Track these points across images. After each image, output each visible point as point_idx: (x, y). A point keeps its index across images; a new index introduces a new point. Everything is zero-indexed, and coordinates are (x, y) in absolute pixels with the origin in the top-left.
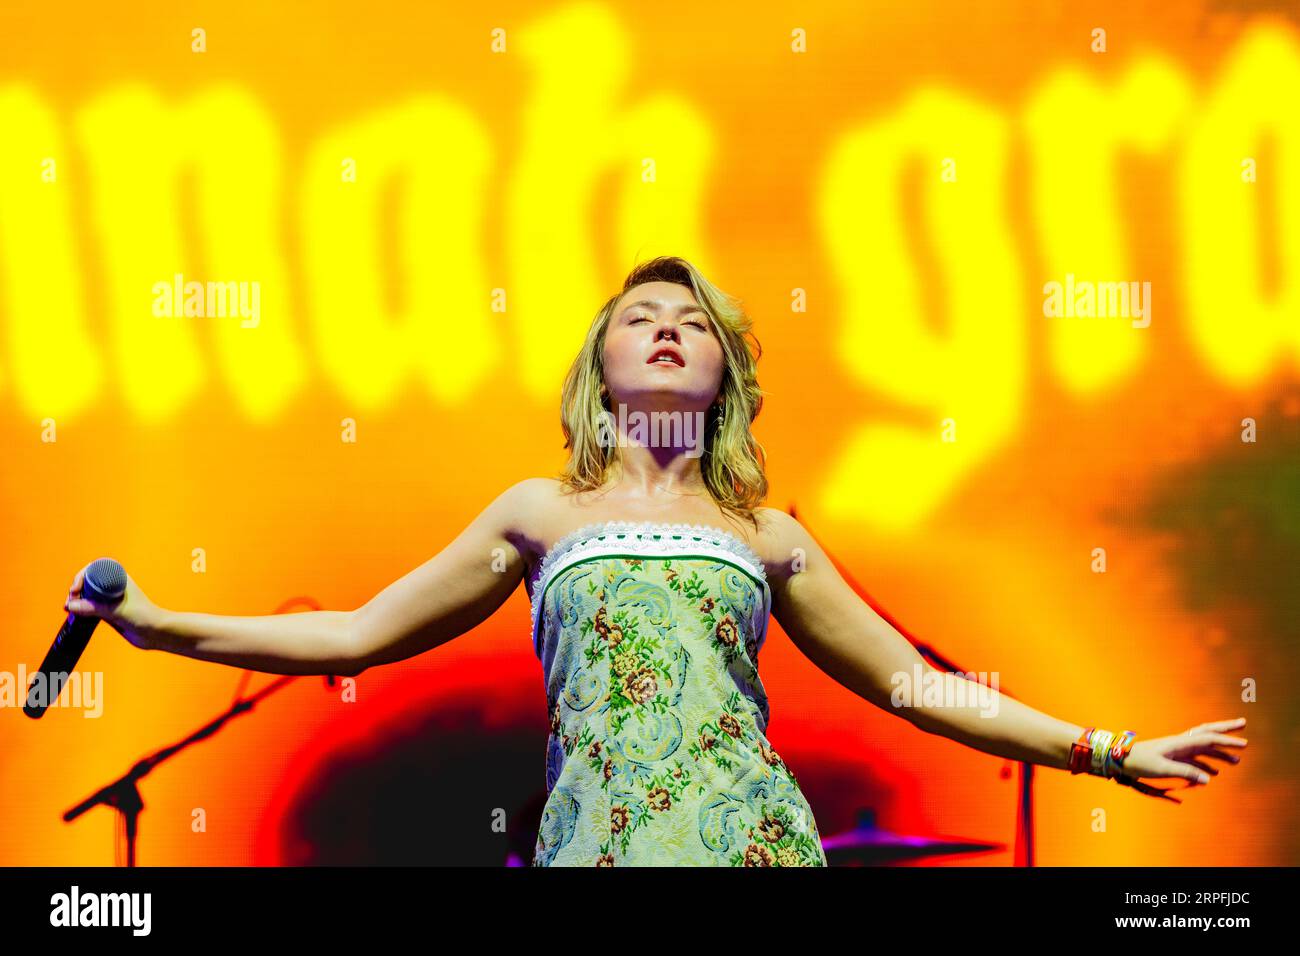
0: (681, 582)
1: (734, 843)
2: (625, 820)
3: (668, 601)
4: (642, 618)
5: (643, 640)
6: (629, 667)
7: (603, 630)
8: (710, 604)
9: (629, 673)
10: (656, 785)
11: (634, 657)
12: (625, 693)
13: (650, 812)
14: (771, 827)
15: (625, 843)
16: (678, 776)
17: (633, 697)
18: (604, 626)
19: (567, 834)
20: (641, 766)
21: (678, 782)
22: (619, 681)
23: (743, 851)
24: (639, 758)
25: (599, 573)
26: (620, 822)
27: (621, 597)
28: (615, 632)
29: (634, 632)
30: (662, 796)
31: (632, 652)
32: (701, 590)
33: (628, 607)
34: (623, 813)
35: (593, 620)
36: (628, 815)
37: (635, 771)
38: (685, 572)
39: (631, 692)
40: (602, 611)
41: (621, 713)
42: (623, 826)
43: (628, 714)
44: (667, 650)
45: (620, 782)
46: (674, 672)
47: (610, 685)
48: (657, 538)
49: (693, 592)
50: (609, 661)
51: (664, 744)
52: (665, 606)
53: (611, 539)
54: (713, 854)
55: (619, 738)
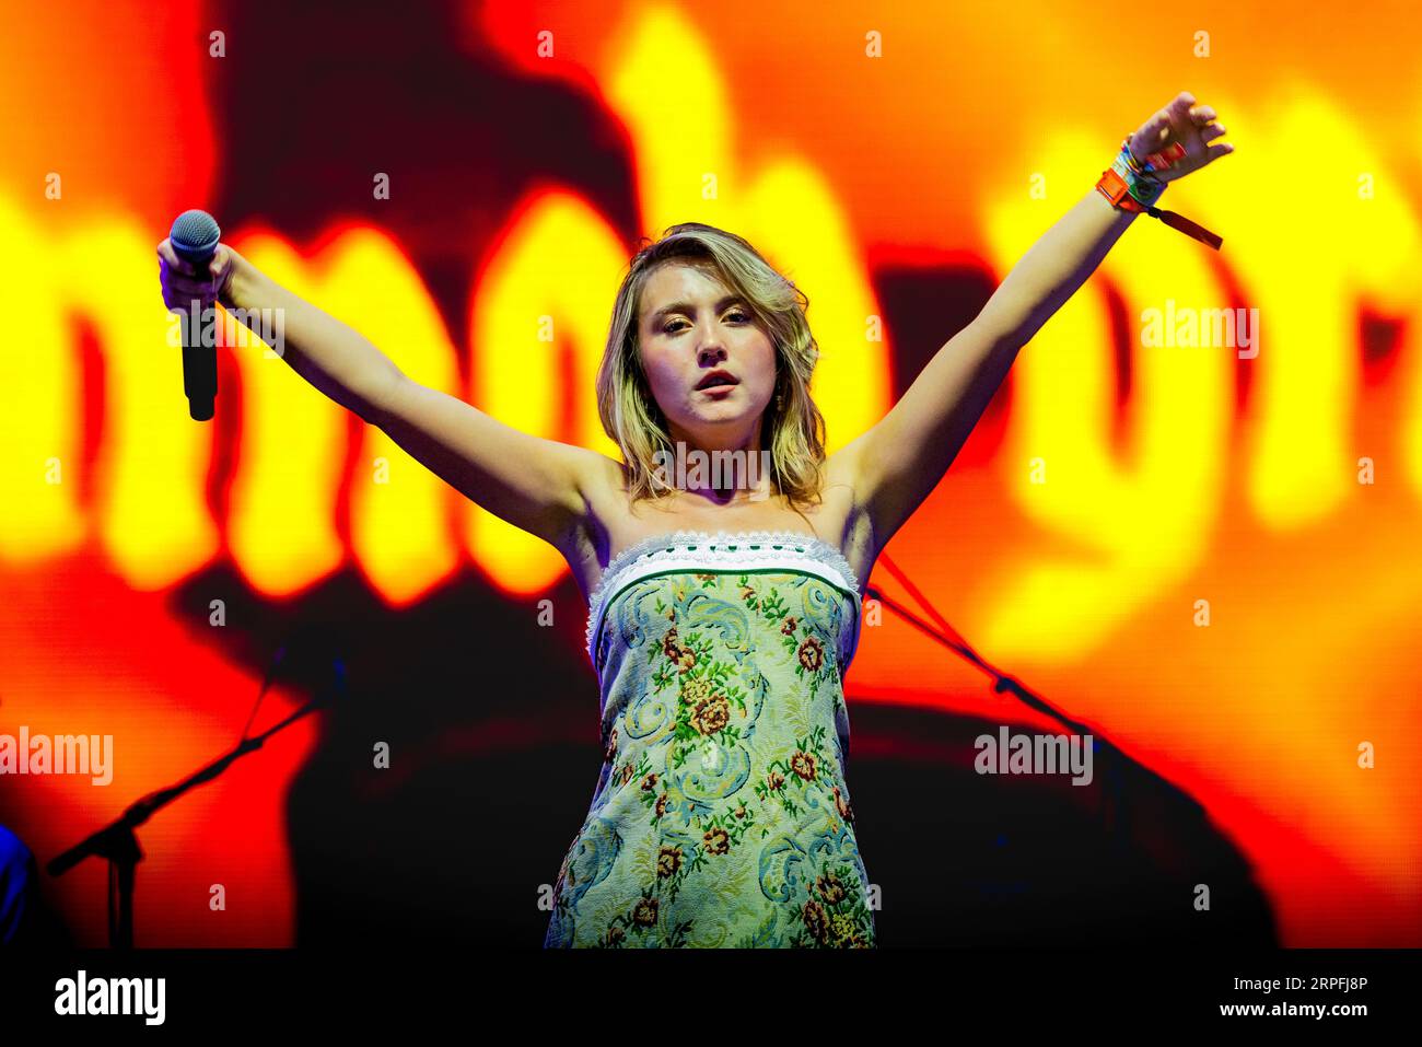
0: (759, 601)
1: (795, 895)
2: (677, 864)
3: (745, 622)
4: (717, 641)
5: (718, 665)
6: (700, 694)
7: (673, 653)
8: (792, 625)
9: (700, 700)
10: (715, 826)
11: (707, 683)
12: (693, 723)
13: (706, 856)
14: (831, 887)
15: (675, 890)
16: (740, 816)
17: (701, 727)
18: (675, 649)
19: (602, 871)
20: (699, 804)
21: (739, 823)
22: (687, 709)
23: (804, 905)
24: (699, 796)
25: (668, 590)
26: (670, 865)
27: (693, 618)
28: (687, 657)
29: (708, 656)
30: (720, 838)
31: (705, 677)
32: (781, 609)
33: (702, 629)
34: (676, 855)
35: (662, 641)
36: (681, 859)
37: (692, 809)
38: (763, 588)
39: (699, 722)
40: (673, 632)
41: (686, 745)
42: (675, 871)
43: (694, 746)
44: (744, 677)
45: (674, 820)
46: (750, 700)
47: (677, 713)
48: (733, 548)
49: (773, 610)
50: (679, 687)
51: (728, 780)
52: (742, 628)
53: (681, 550)
54: (772, 904)
55: (679, 773)
